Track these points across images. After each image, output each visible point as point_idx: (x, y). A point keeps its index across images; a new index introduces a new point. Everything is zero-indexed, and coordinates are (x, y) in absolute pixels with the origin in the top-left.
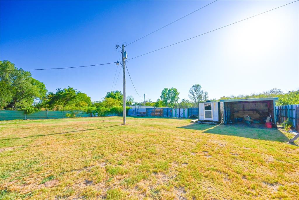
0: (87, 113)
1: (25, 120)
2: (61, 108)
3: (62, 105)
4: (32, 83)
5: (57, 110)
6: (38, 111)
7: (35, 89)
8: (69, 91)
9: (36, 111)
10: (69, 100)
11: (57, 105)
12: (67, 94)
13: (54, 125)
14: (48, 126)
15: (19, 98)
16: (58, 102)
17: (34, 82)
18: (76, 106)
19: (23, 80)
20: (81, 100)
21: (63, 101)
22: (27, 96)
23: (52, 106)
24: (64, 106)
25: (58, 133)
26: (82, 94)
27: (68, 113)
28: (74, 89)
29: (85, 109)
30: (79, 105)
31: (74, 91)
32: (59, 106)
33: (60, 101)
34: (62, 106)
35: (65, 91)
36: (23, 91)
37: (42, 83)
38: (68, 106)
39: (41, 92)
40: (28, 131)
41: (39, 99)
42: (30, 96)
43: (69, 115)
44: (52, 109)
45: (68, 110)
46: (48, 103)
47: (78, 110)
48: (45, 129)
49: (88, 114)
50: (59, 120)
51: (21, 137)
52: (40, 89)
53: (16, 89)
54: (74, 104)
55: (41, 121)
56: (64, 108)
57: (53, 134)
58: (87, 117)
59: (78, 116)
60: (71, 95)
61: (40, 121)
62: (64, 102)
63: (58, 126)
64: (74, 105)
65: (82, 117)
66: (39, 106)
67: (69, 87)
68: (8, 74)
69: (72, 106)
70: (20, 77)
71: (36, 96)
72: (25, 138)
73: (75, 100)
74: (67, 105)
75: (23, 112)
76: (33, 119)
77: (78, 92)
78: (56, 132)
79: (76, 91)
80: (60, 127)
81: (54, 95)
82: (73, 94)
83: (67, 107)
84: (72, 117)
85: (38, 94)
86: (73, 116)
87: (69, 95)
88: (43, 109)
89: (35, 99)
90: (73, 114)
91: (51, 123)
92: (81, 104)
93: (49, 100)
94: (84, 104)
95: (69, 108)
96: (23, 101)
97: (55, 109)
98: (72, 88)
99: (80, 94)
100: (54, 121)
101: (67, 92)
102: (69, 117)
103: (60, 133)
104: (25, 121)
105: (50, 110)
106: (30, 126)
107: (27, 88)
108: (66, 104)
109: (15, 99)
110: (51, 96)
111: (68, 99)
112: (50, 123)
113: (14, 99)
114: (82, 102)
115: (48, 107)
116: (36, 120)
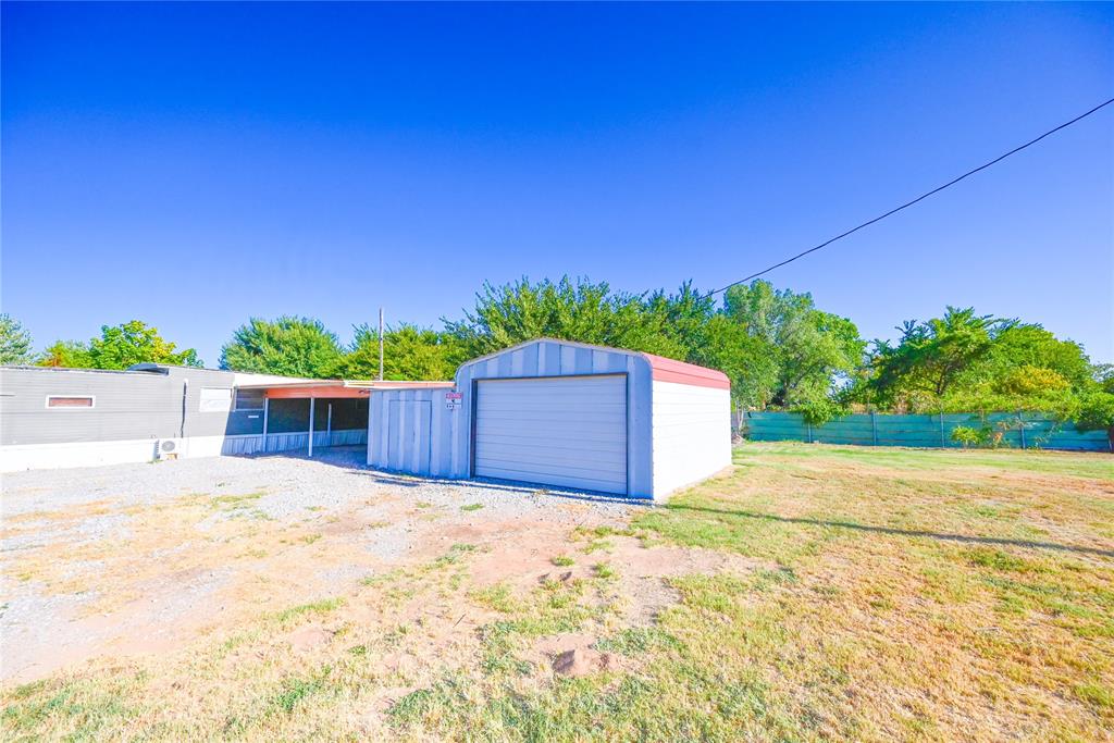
0: (1081, 429)
1: (808, 445)
2: (925, 401)
3: (926, 389)
4: (820, 328)
5: (909, 409)
6: (840, 413)
7: (831, 344)
8: (950, 329)
9: (836, 414)
10: (958, 365)
11: (905, 391)
12: (946, 341)
13: (907, 477)
14: (878, 480)
15: (793, 375)
16: (912, 380)
17: (825, 321)
18: (997, 391)
19: (796, 323)
20: (1022, 364)
21: (933, 371)
22: (811, 367)
23: (888, 397)
24: (939, 393)
25: (930, 534)
26: (1026, 328)
27: (964, 424)
28: (977, 315)
29: (1056, 403)
30: (1014, 387)
31: (976, 325)
32: (914, 393)
33: (918, 376)
34: (930, 396)
35: (934, 330)
36: (801, 355)
37: (847, 320)
38: (954, 393)
39: (846, 349)
40: (810, 491)
41: (844, 374)
42: (819, 367)
43: (970, 434)
44: (889, 408)
45: (962, 412)
46: (873, 384)
47: (1018, 413)
48: (867, 494)
49: (1087, 435)
50: (923, 453)
51: (782, 516)
52: (843, 342)
53: (785, 352)
54: (986, 385)
55: (857, 453)
56: (940, 401)
57: (903, 533)
58: (1082, 450)
59: (1022, 441)
60: (964, 345)
61: (851, 453)
62: (936, 376)
63: (925, 487)
64: (990, 390)
65: (1047, 447)
66: (845, 399)
67: (950, 308)
68: (763, 315)
69: (976, 391)
70: (788, 316)
71: (833, 366)
72: (793, 521)
73: (988, 364)
74: (950, 388)
75: (801, 417)
76: (832, 442)
77: (999, 324)
78: (920, 526)
79: (990, 323)
80: (933, 490)
81: (891, 352)
82: (974, 338)
83: (954, 399)
84: (984, 442)
85: (841, 359)
86: (990, 440)
87: (952, 347)
88: (856, 407)
89: (834, 377)
90: (986, 432)
91: (892, 466)
92: (1027, 383)
93: (875, 374)
94: (1045, 379)
95: (963, 403)
96: (805, 384)
97: (901, 407)
98: (967, 313)
99: (1012, 335)
100: (902, 458)
101: (943, 334)
102: (971, 446)
103: (941, 537)
104: (808, 447)
105: (881, 409)
106: (819, 470)
107: (808, 344)
108: (946, 383)
109: (785, 379)
110: (882, 357)
111: (953, 363)
112: (887, 465)
113: (783, 382)
114: (1031, 369)
115: (876, 401)
116: (838, 447)
